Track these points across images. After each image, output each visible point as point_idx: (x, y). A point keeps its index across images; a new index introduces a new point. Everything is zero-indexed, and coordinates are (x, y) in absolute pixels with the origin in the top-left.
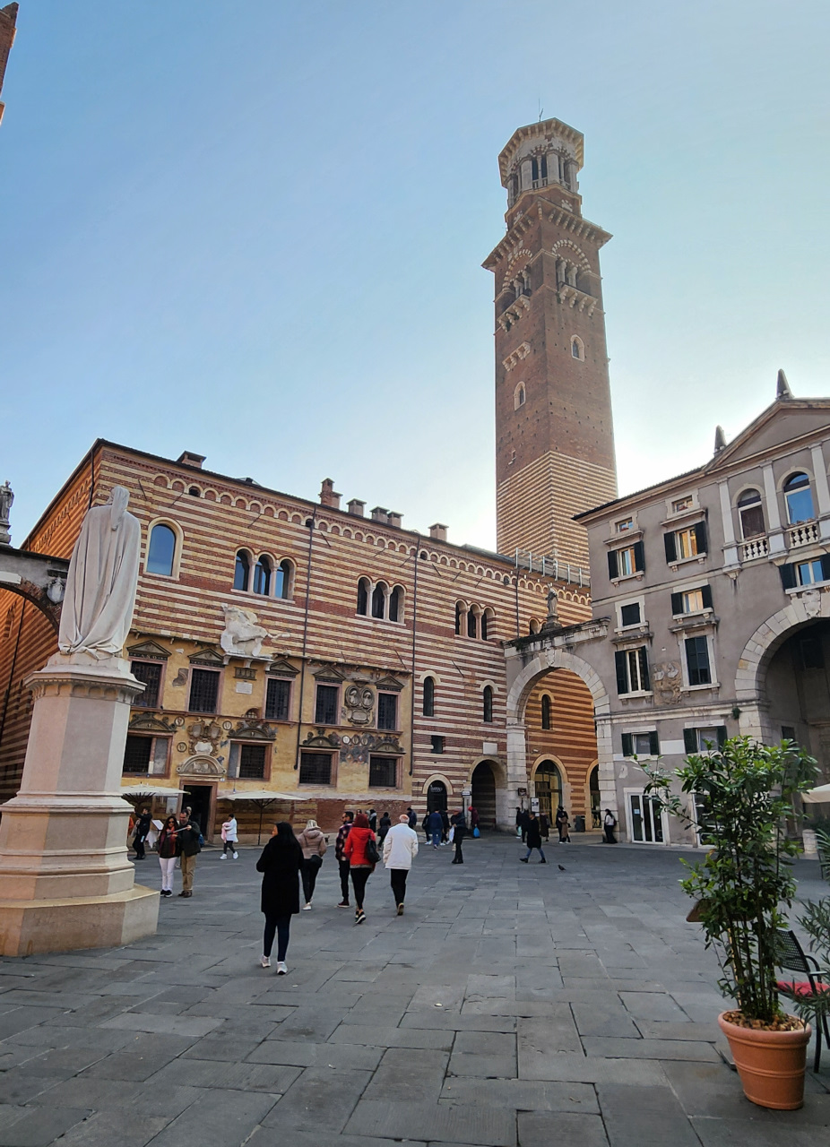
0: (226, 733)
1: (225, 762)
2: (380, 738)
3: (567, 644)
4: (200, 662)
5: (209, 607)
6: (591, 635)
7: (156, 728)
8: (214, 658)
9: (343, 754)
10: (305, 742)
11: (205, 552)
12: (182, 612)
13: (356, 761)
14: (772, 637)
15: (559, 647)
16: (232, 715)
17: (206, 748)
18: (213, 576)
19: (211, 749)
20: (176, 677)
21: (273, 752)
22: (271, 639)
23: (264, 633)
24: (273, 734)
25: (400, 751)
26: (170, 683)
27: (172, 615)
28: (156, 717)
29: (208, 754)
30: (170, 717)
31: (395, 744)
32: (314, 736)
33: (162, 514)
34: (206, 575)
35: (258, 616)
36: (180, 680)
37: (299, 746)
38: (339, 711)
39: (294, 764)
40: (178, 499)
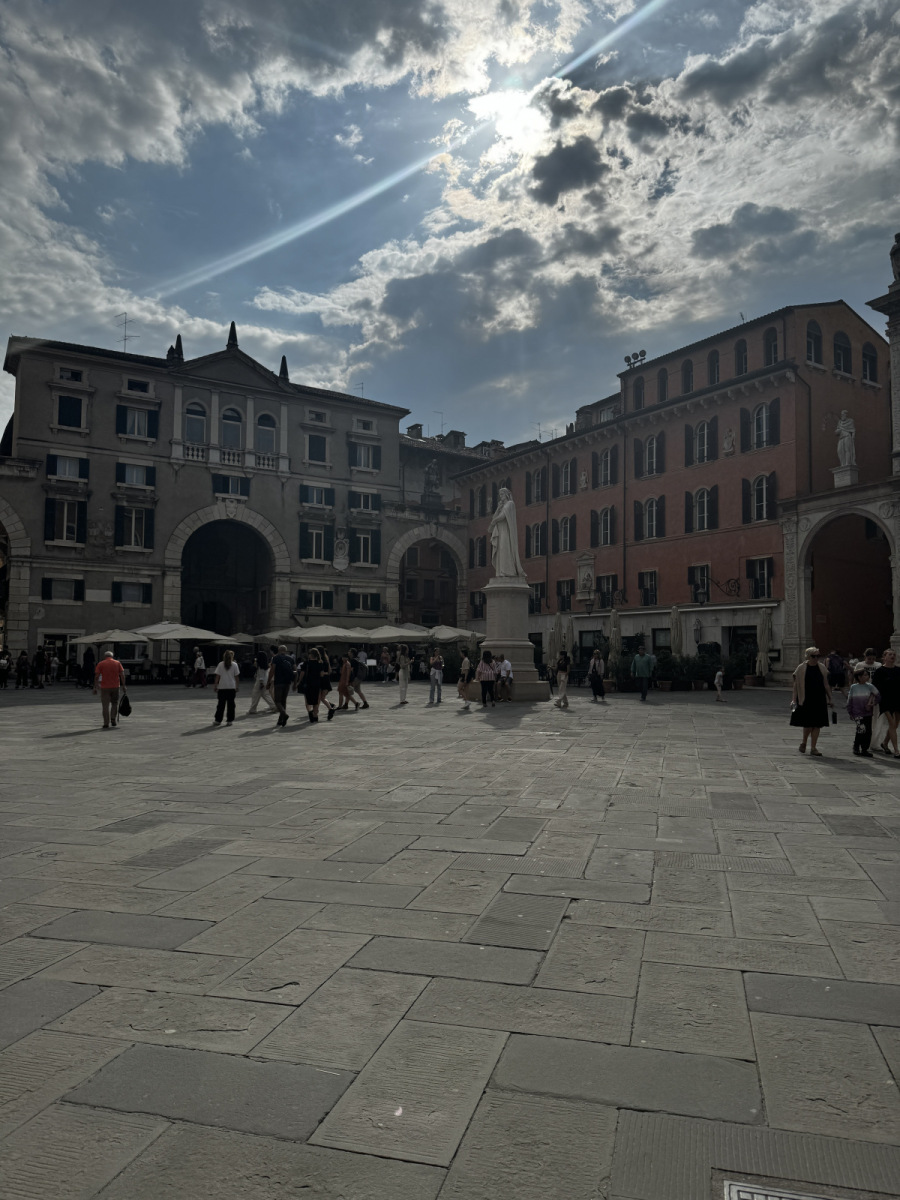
14: (199, 524)
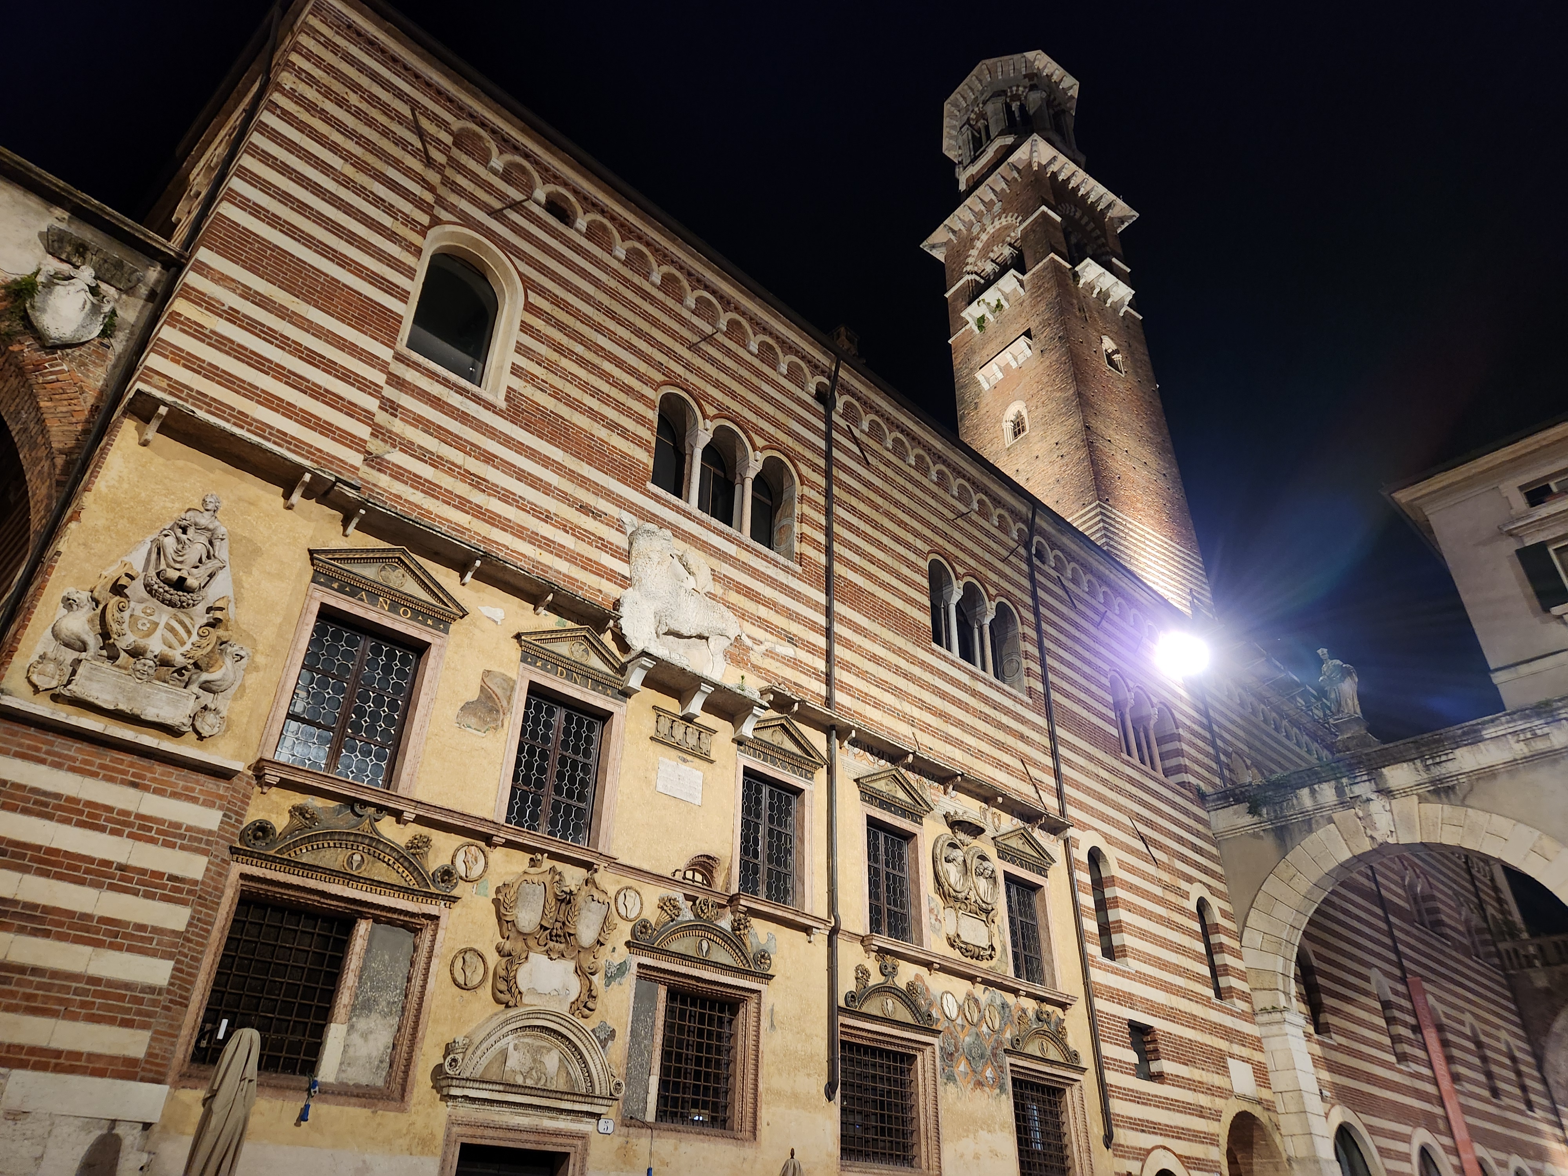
0: (624, 932)
1: (619, 1047)
2: (1024, 1011)
3: (1433, 782)
4: (554, 663)
5: (584, 509)
6: (1520, 749)
7: (380, 872)
8: (595, 662)
9: (949, 1056)
10: (852, 997)
11: (581, 361)
12: (507, 497)
13: (979, 1084)
15: (1405, 793)
16: (646, 867)
17: (557, 984)
18: (602, 433)
19: (575, 987)
20: (473, 694)
21: (765, 1024)
22: (749, 649)
23: (733, 626)
24: (763, 956)
25: (1072, 1060)
26: (453, 711)
27: (478, 498)
28: (387, 828)
29: (564, 1009)
30: (438, 837)
31: (1058, 1036)
32: (872, 982)
33: (467, 221)
34: (582, 421)
35: (716, 577)
36: (482, 708)
37: (834, 1011)
38: (925, 909)
39: (824, 1080)
40: (516, 206)
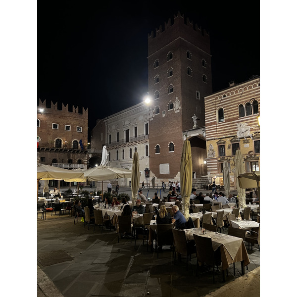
0: (243, 160)
4: (233, 142)
5: (233, 126)
8: (236, 139)
11: (230, 111)
16: (244, 154)
18: (233, 117)
23: (250, 127)
24: (258, 158)
28: (225, 158)
30: (228, 157)
33: (218, 106)
35: (247, 123)
36: (229, 148)
40: (221, 100)
